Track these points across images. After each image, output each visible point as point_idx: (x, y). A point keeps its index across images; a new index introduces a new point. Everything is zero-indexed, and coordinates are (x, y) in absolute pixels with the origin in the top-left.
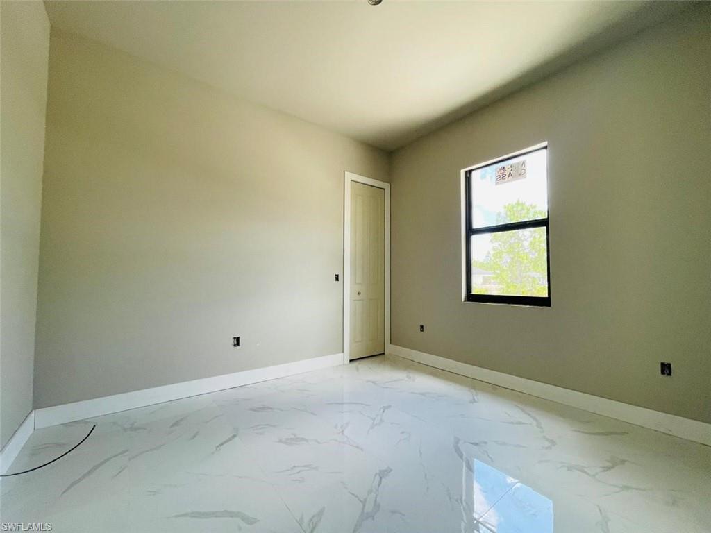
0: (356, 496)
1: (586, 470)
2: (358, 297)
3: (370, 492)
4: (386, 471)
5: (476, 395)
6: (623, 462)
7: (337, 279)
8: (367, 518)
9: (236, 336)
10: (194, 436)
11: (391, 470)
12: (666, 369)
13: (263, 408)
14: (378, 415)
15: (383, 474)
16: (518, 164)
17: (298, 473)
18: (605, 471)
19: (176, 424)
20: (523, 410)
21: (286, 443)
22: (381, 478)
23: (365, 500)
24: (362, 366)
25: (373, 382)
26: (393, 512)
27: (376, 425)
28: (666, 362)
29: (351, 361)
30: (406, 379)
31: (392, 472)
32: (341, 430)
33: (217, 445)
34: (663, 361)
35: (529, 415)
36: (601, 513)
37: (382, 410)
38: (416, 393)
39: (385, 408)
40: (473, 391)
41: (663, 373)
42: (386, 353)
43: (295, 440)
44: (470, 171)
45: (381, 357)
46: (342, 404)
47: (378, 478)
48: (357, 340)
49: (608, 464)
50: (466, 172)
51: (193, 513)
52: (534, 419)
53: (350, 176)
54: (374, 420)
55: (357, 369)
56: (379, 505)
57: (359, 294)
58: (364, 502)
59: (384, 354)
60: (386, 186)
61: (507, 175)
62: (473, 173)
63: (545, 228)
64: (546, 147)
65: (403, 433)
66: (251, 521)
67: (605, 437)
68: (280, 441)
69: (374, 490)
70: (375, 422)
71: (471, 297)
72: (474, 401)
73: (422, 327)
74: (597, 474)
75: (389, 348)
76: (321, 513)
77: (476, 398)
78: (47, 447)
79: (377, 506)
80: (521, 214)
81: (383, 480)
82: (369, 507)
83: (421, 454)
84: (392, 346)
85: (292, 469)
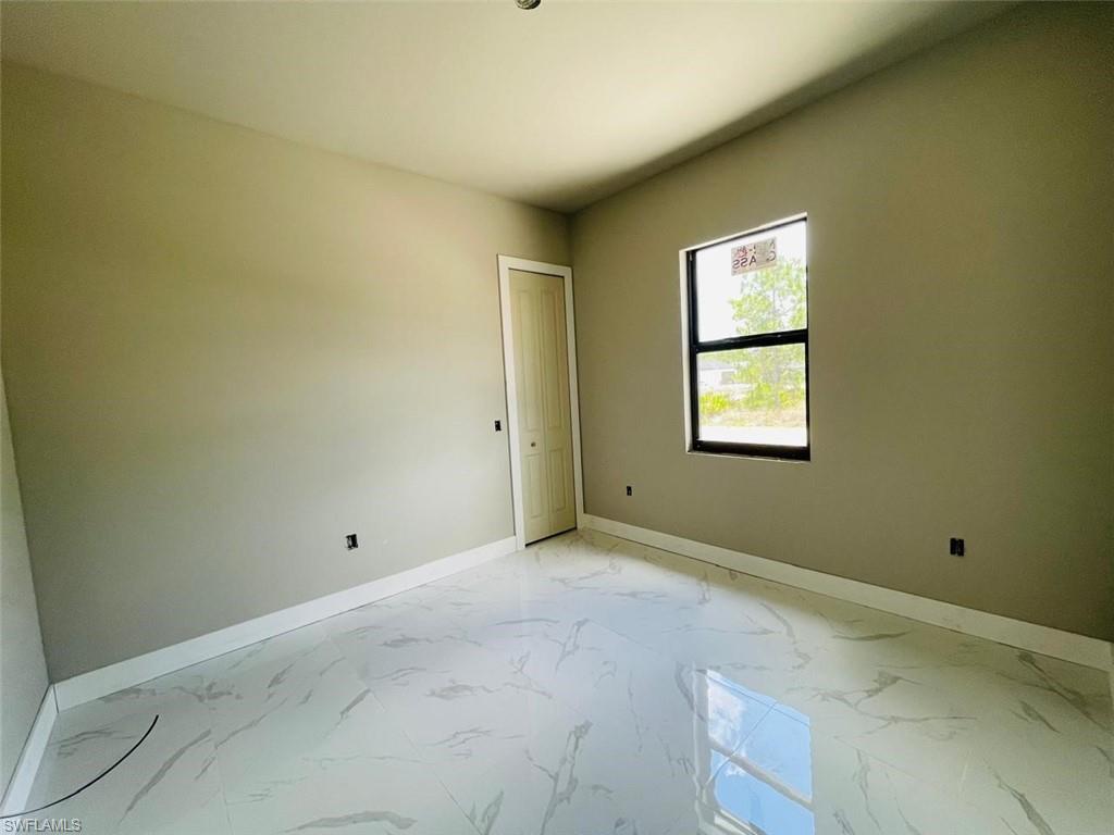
0: (544, 770)
1: (845, 697)
2: (532, 450)
3: (564, 761)
4: (583, 726)
5: (708, 590)
6: (895, 680)
7: (498, 427)
8: (561, 800)
9: (351, 534)
10: (307, 698)
11: (591, 724)
12: (957, 547)
13: (405, 641)
14: (569, 638)
15: (581, 731)
16: (765, 243)
17: (463, 742)
18: (870, 696)
19: (276, 681)
20: (770, 610)
21: (441, 696)
22: (577, 739)
23: (557, 774)
24: (545, 550)
25: (562, 581)
26: (596, 788)
27: (569, 653)
28: (958, 537)
29: (527, 545)
30: (609, 570)
31: (592, 727)
32: (519, 667)
33: (342, 710)
34: (953, 537)
35: (778, 617)
36: (860, 760)
37: (576, 627)
38: (623, 595)
39: (580, 624)
40: (704, 584)
41: (953, 552)
42: (579, 527)
43: (454, 690)
44: (694, 252)
45: (571, 534)
46: (521, 622)
47: (573, 739)
48: (535, 514)
49: (876, 685)
50: (688, 253)
51: (321, 820)
52: (784, 622)
53: (506, 262)
54: (565, 645)
55: (538, 559)
56: (576, 781)
57: (533, 445)
58: (555, 778)
59: (576, 528)
60: (565, 271)
61: (749, 261)
62: (698, 254)
63: (803, 345)
64: (805, 219)
65: (605, 663)
66: (404, 824)
67: (876, 642)
68: (433, 694)
69: (569, 758)
70: (567, 649)
71: (699, 446)
72: (703, 601)
73: (629, 489)
74: (859, 701)
75: (584, 520)
76: (497, 802)
77: (707, 597)
78: (84, 739)
79: (573, 782)
80: (778, 275)
81: (581, 741)
82: (562, 786)
83: (631, 695)
84: (588, 516)
85: (454, 736)
